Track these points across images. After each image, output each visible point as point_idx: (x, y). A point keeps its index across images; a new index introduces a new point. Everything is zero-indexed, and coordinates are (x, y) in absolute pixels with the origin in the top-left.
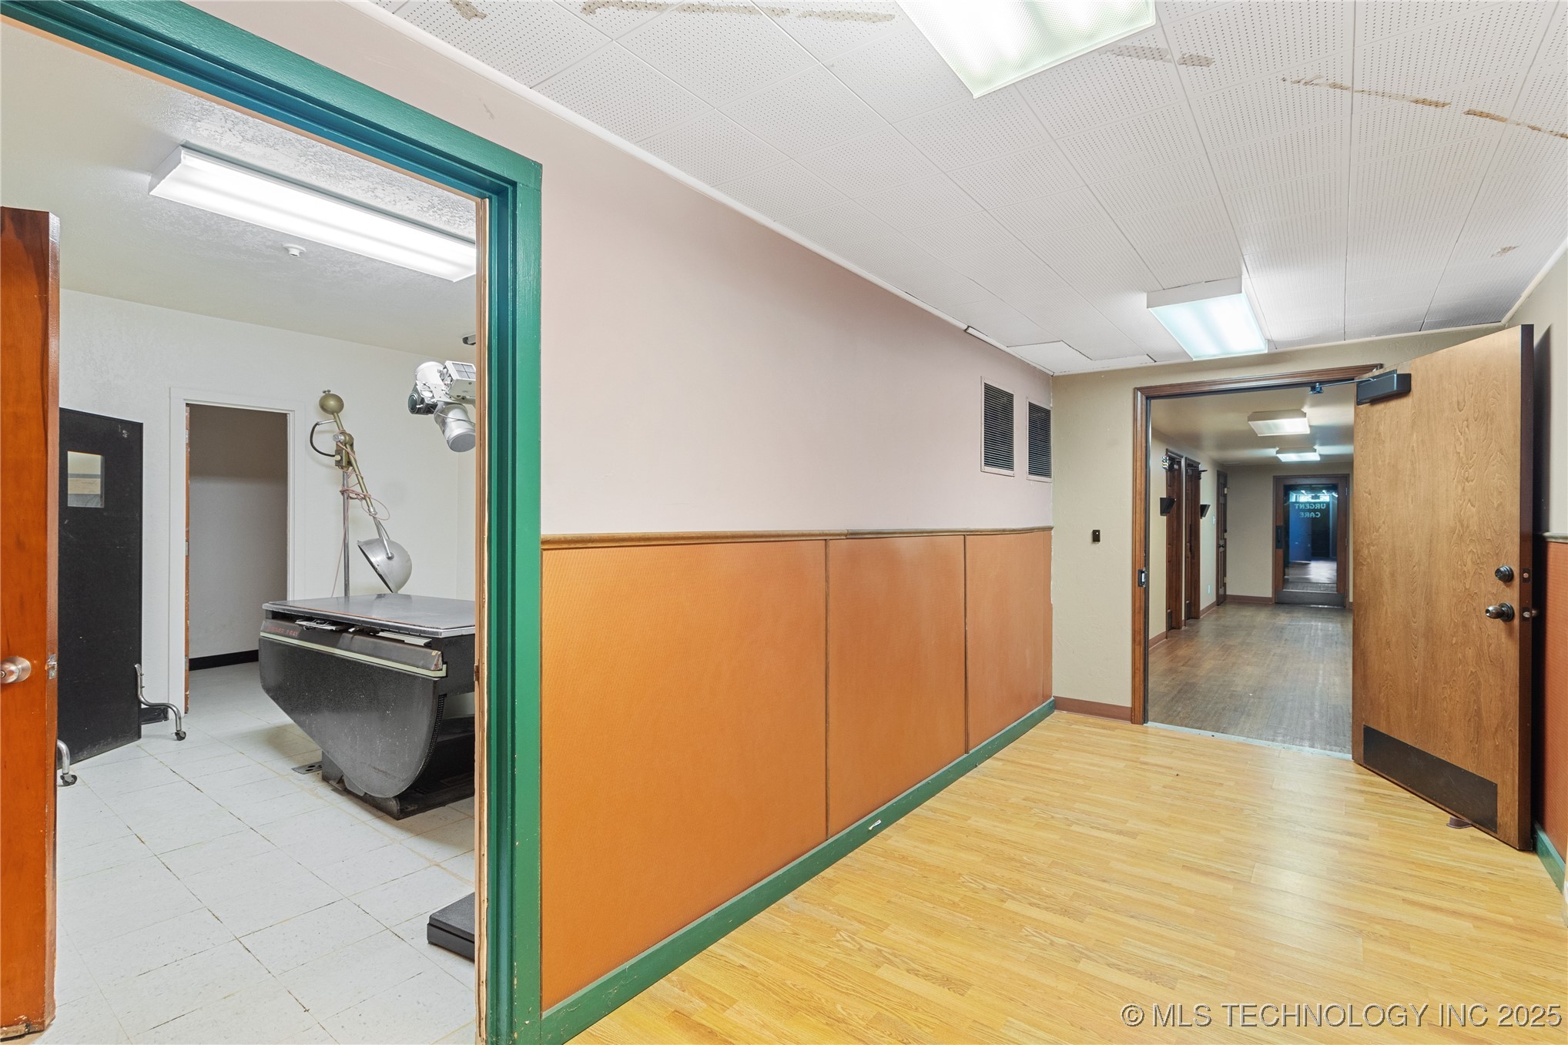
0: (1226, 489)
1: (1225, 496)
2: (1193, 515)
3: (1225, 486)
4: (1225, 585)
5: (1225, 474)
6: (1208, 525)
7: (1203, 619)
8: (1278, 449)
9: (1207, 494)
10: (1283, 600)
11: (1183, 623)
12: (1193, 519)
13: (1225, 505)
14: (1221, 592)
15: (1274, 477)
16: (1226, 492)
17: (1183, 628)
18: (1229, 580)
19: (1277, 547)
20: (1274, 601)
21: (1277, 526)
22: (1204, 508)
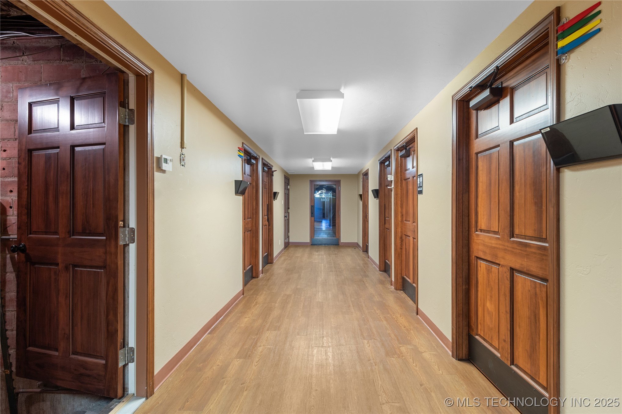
0: (289, 186)
1: (288, 190)
2: (269, 198)
3: (288, 184)
4: (288, 237)
5: (288, 179)
6: (278, 205)
7: (275, 263)
8: (313, 159)
9: (278, 185)
10: (314, 244)
11: (261, 272)
12: (269, 201)
13: (288, 194)
14: (287, 241)
15: (310, 180)
16: (289, 188)
17: (261, 276)
18: (290, 234)
19: (311, 217)
20: (310, 243)
21: (311, 206)
22: (275, 194)
